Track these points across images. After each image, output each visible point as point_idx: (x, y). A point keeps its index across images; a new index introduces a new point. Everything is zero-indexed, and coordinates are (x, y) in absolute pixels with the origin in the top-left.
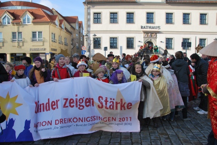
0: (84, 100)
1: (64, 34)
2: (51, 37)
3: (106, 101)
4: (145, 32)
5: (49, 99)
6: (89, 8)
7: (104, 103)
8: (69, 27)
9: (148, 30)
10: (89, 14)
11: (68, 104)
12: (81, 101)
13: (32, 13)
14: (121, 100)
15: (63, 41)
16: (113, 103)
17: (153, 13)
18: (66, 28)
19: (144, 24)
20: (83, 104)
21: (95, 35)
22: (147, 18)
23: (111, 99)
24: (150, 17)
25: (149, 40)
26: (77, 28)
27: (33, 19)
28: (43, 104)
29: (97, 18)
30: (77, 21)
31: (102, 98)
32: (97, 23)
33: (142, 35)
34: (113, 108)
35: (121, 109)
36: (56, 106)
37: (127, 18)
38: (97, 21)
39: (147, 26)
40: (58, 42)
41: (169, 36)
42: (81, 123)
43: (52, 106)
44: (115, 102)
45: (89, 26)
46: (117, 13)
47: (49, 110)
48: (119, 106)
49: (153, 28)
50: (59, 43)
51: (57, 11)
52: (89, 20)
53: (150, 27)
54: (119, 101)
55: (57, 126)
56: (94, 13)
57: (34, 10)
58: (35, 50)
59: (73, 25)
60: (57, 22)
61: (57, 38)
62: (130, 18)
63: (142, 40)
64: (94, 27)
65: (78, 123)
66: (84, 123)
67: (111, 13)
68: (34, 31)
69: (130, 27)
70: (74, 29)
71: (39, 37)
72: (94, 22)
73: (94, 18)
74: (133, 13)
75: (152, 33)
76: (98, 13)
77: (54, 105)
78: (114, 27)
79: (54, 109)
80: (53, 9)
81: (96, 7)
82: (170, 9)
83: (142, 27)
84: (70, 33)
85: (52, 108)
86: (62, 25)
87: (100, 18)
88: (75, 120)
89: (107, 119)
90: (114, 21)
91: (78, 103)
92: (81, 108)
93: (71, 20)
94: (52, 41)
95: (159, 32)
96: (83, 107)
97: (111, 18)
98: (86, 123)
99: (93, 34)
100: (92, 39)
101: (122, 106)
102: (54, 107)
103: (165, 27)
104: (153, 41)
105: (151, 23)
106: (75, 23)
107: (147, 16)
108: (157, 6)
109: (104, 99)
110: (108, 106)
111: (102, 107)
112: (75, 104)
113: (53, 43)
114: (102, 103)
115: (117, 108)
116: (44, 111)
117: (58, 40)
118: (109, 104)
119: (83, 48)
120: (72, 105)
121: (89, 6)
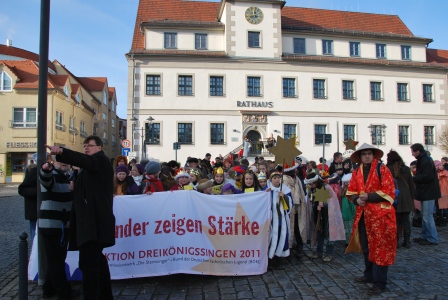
0: (185, 221)
1: (79, 113)
2: (55, 120)
3: (221, 222)
4: (245, 113)
5: (130, 220)
6: (137, 66)
7: (217, 226)
8: (89, 100)
9: (251, 109)
10: (137, 76)
11: (161, 229)
12: (181, 223)
13: (14, 70)
14: (243, 218)
15: (78, 128)
16: (231, 224)
17: (259, 78)
18: (83, 103)
19: (244, 97)
20: (184, 227)
21: (151, 119)
22: (249, 87)
23: (228, 218)
24: (253, 86)
25: (252, 129)
26: (105, 101)
27: (17, 82)
28: (121, 226)
29: (153, 86)
30: (105, 87)
31: (214, 218)
32: (154, 94)
33: (240, 118)
34: (231, 233)
35: (244, 233)
36: (141, 231)
37: (211, 86)
38: (154, 90)
39: (248, 102)
40: (68, 130)
41: (290, 120)
42: (180, 255)
43: (135, 230)
44: (233, 222)
45: (136, 100)
46: (191, 76)
47: (130, 235)
48: (240, 227)
49: (260, 105)
50: (70, 132)
51: (63, 67)
52: (136, 88)
53: (254, 104)
54: (239, 220)
55: (142, 260)
56: (148, 76)
57: (18, 62)
58: (19, 145)
59: (97, 95)
60: (67, 89)
61: (65, 121)
62: (217, 86)
63: (240, 128)
64: (147, 102)
65: (176, 256)
66: (184, 256)
67: (180, 76)
68: (18, 106)
69: (217, 103)
70: (99, 102)
71: (28, 120)
72: (148, 93)
73: (147, 85)
74: (222, 77)
75: (258, 114)
76: (154, 76)
77: (139, 228)
78: (185, 102)
79: (138, 234)
80: (55, 61)
81: (151, 64)
82: (290, 71)
83: (239, 104)
84: (92, 111)
85: (135, 233)
86: (76, 96)
87: (158, 86)
88: (172, 251)
89: (222, 253)
90: (185, 91)
91: (176, 226)
92: (181, 232)
93: (92, 85)
94: (57, 127)
95: (271, 113)
96: (184, 231)
97: (180, 86)
98: (189, 256)
99: (148, 117)
100: (142, 125)
101: (245, 228)
102: (137, 232)
103: (281, 104)
104: (260, 129)
105: (256, 96)
106: (101, 90)
107: (249, 82)
108: (266, 66)
109: (218, 219)
110: (224, 231)
111: (215, 232)
112: (171, 228)
113: (59, 132)
114: (214, 227)
115: (236, 233)
116: (122, 236)
117: (67, 126)
118: (224, 226)
119: (125, 144)
120: (167, 229)
121: (136, 61)
